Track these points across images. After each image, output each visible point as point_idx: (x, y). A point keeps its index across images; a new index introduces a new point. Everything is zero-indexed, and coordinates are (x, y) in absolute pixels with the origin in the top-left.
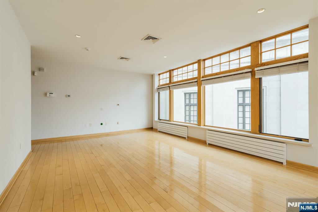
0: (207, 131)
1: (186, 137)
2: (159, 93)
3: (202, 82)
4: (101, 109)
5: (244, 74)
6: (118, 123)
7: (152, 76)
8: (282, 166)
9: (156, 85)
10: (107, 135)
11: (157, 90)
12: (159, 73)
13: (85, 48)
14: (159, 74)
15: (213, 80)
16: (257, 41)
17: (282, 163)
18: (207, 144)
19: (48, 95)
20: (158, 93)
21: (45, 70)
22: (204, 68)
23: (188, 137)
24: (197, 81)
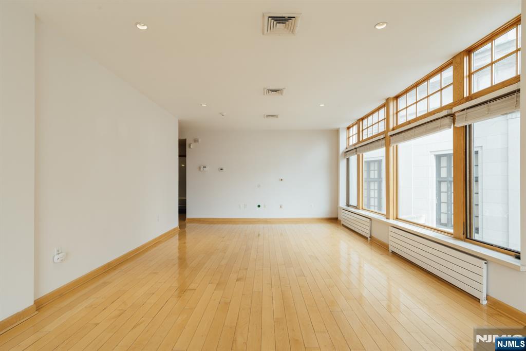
0: (390, 227)
1: (368, 236)
2: (348, 160)
3: (391, 138)
4: (259, 186)
5: (439, 120)
6: (281, 207)
7: (337, 132)
8: (479, 306)
9: (343, 147)
10: (266, 221)
11: (345, 155)
12: (347, 126)
13: (220, 114)
14: (348, 128)
15: (403, 134)
16: (460, 53)
17: (479, 299)
18: (390, 251)
19: (202, 168)
20: (346, 160)
21: (200, 141)
22: (397, 112)
23: (371, 237)
24: (385, 138)
